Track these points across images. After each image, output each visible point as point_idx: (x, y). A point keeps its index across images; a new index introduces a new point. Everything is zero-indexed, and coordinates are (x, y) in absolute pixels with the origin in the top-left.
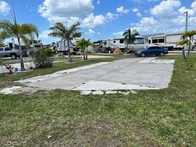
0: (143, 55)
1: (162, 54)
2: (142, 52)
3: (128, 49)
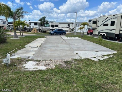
0: (55, 34)
1: (64, 34)
2: (54, 32)
3: (40, 29)
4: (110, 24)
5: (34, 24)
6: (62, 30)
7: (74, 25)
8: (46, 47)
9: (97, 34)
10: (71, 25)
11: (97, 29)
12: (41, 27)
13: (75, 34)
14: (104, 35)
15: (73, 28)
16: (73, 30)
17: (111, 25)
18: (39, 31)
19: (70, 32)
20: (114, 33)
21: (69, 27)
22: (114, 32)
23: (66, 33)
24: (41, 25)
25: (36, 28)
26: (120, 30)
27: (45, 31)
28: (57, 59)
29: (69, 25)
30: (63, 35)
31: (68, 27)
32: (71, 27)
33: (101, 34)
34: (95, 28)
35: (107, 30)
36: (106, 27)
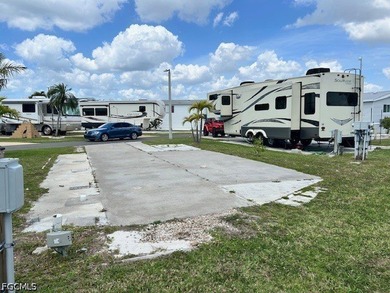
0: (105, 138)
1: (134, 136)
2: (103, 133)
3: (47, 126)
4: (272, 105)
5: (21, 106)
6: (128, 125)
7: (158, 109)
8: (120, 184)
9: (238, 133)
10: (149, 109)
11: (235, 120)
12: (48, 118)
13: (171, 137)
14: (259, 134)
15: (157, 116)
16: (155, 123)
17: (277, 107)
18: (43, 131)
19: (149, 129)
20: (288, 129)
21: (145, 114)
22: (286, 125)
23: (141, 134)
24: (49, 111)
25: (33, 122)
26: (301, 120)
27: (63, 129)
28: (190, 214)
29: (142, 109)
30: (132, 139)
31: (141, 114)
32: (151, 116)
33: (251, 133)
34: (230, 118)
35: (267, 120)
36: (262, 114)
